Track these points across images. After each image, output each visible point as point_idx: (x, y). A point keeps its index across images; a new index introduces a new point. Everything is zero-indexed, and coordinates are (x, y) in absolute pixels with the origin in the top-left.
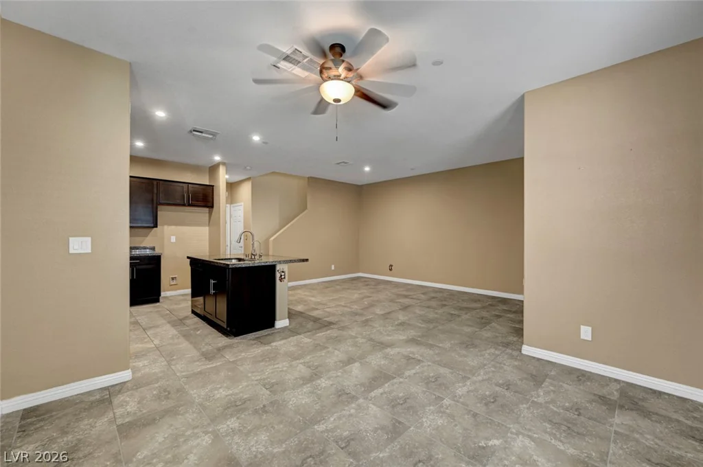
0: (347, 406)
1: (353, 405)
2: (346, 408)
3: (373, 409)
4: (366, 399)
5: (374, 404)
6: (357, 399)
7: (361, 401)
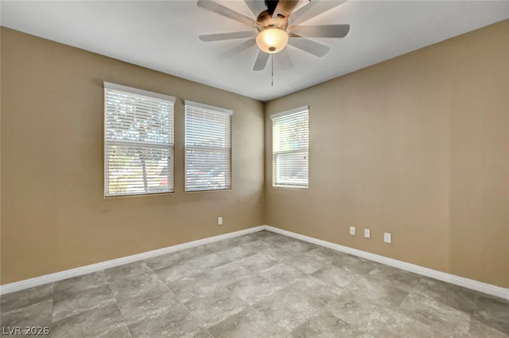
0: (263, 300)
1: (258, 300)
2: (263, 298)
3: (243, 297)
4: (247, 306)
5: (242, 301)
6: (253, 306)
7: (251, 304)
